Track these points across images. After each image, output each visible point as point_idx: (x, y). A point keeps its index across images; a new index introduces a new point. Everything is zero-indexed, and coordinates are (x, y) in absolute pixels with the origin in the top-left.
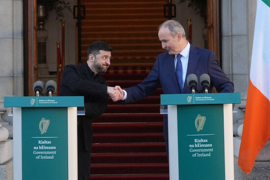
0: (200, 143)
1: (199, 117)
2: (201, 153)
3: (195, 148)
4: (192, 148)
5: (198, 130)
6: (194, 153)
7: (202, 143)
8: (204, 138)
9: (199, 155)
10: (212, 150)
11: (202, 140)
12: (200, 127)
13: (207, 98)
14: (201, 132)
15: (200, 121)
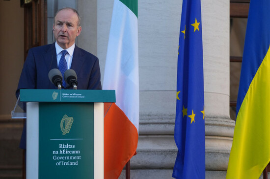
0: (65, 149)
1: (65, 118)
2: (66, 161)
3: (59, 155)
4: (56, 155)
5: (64, 134)
6: (58, 161)
7: (69, 149)
8: (71, 143)
9: (64, 164)
10: (79, 158)
11: (68, 146)
12: (66, 130)
13: (75, 95)
14: (67, 136)
15: (67, 123)
